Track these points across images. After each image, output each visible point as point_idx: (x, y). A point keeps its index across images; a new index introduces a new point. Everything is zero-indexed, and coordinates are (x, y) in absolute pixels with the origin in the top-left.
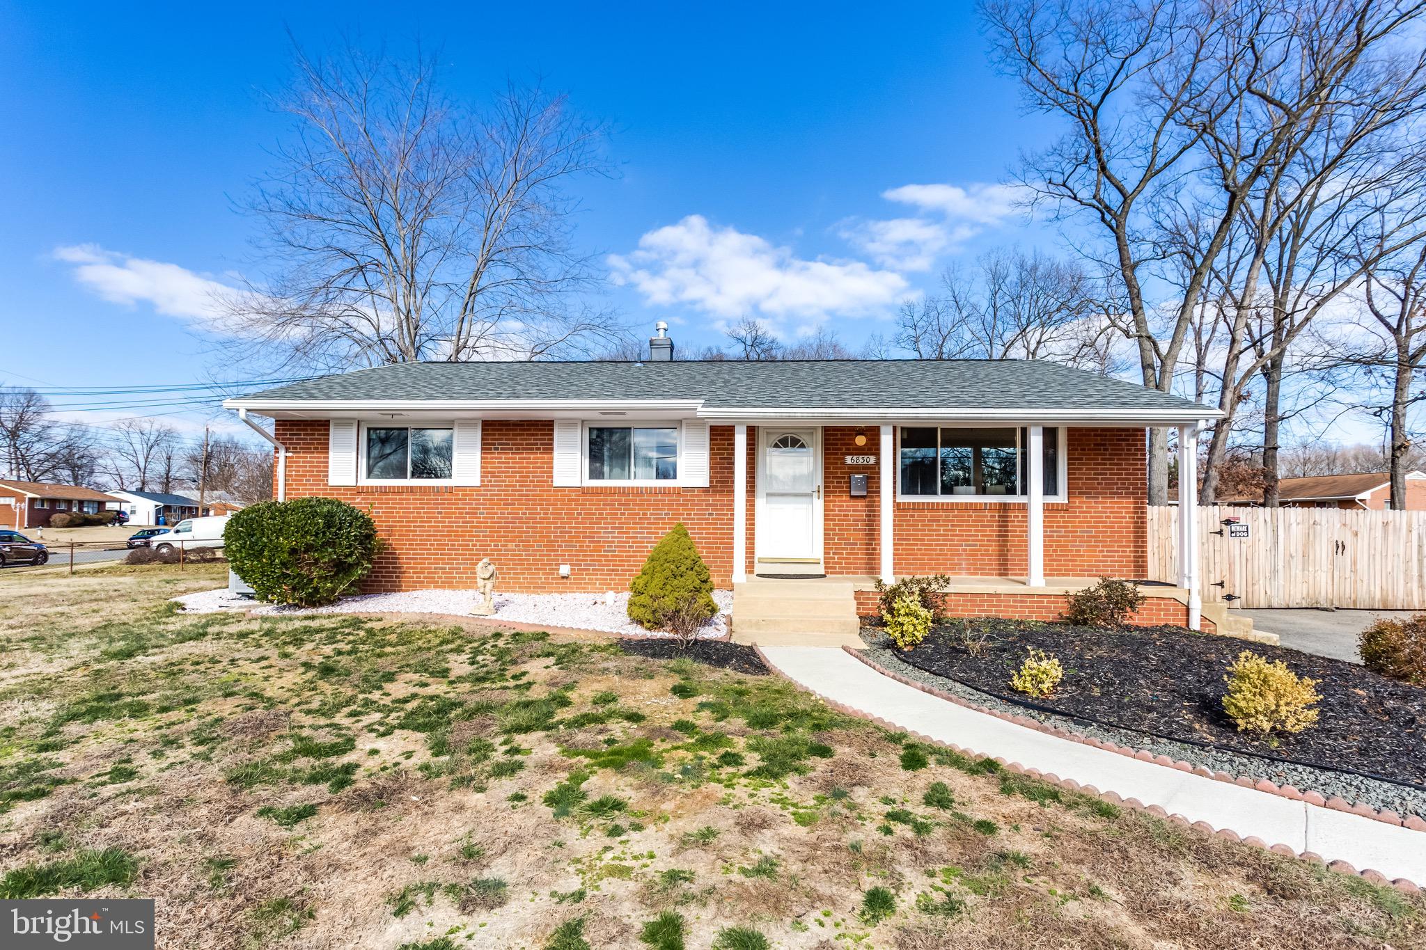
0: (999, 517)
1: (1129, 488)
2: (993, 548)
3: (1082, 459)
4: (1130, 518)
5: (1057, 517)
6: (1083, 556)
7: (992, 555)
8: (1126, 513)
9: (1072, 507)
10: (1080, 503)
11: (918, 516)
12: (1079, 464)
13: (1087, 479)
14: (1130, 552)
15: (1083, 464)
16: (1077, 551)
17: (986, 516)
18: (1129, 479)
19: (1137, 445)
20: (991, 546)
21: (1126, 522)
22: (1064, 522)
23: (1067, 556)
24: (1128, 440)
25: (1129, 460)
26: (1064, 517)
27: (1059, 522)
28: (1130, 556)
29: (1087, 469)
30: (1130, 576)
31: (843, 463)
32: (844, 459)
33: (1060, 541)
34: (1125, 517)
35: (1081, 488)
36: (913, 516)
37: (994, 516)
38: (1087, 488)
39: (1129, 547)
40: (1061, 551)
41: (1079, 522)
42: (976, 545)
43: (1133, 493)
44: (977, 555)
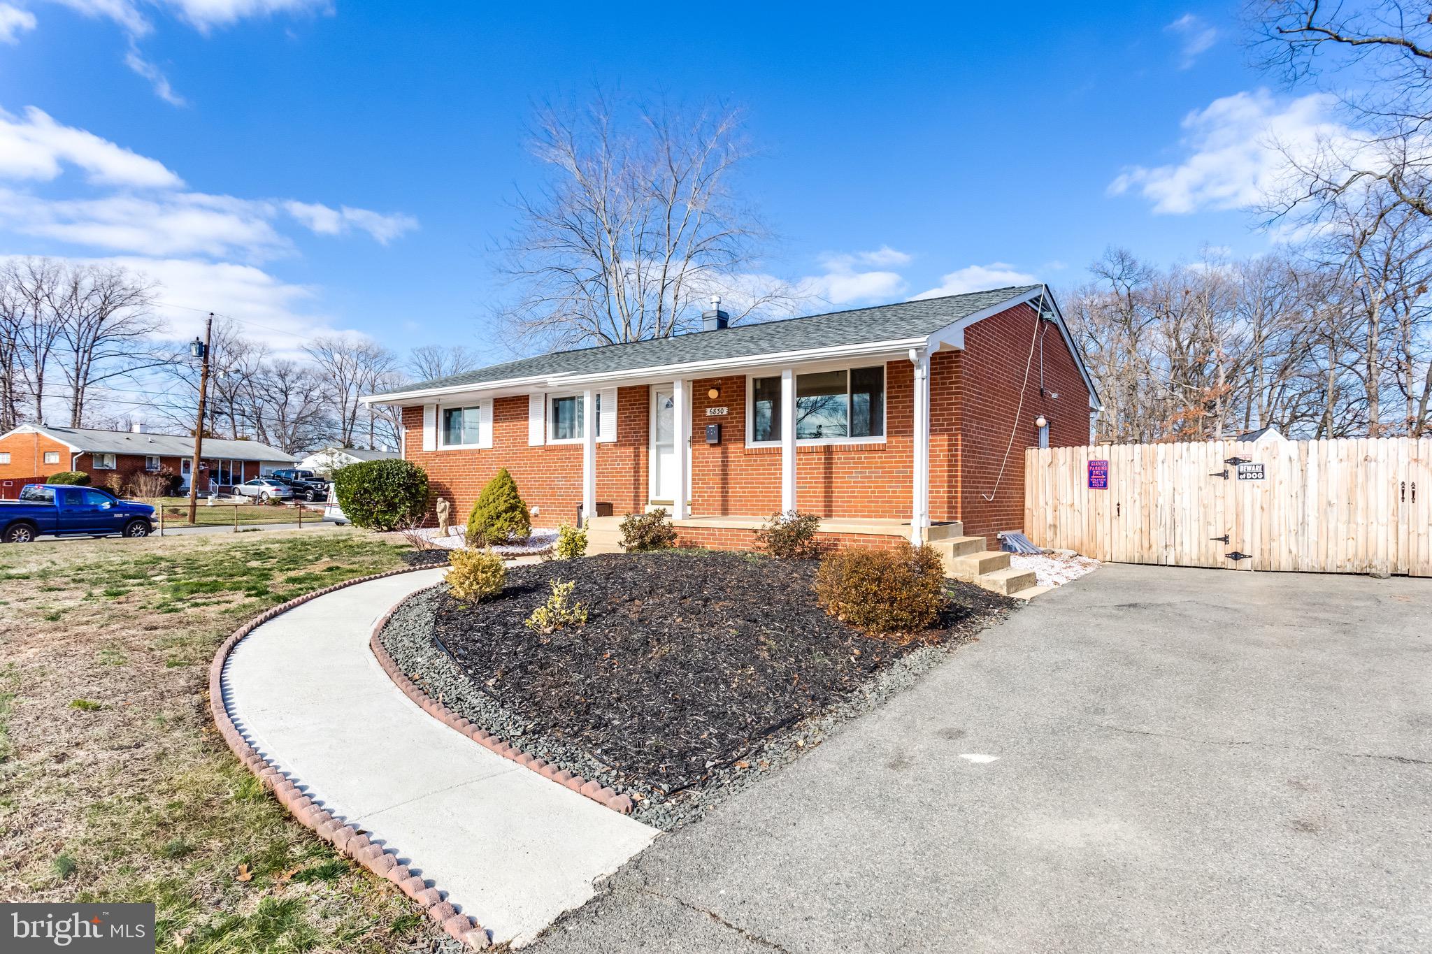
0: (825, 459)
1: (943, 425)
2: (820, 490)
3: (898, 397)
4: (944, 456)
5: (874, 458)
6: (899, 497)
7: (818, 497)
8: (940, 451)
9: (889, 447)
10: (896, 442)
11: (761, 461)
12: (896, 402)
13: (903, 417)
14: (944, 492)
15: (900, 402)
16: (893, 492)
17: (814, 459)
18: (943, 415)
19: (951, 378)
20: (817, 487)
21: (940, 461)
22: (881, 462)
23: (884, 497)
24: (943, 373)
25: (943, 394)
26: (881, 457)
27: (877, 463)
28: (943, 497)
29: (903, 407)
30: (943, 518)
31: (705, 415)
32: (705, 411)
33: (877, 482)
34: (939, 456)
35: (897, 427)
36: (756, 461)
37: (820, 459)
38: (903, 427)
39: (943, 487)
40: (879, 492)
41: (896, 462)
42: (805, 487)
43: (947, 430)
44: (806, 497)
